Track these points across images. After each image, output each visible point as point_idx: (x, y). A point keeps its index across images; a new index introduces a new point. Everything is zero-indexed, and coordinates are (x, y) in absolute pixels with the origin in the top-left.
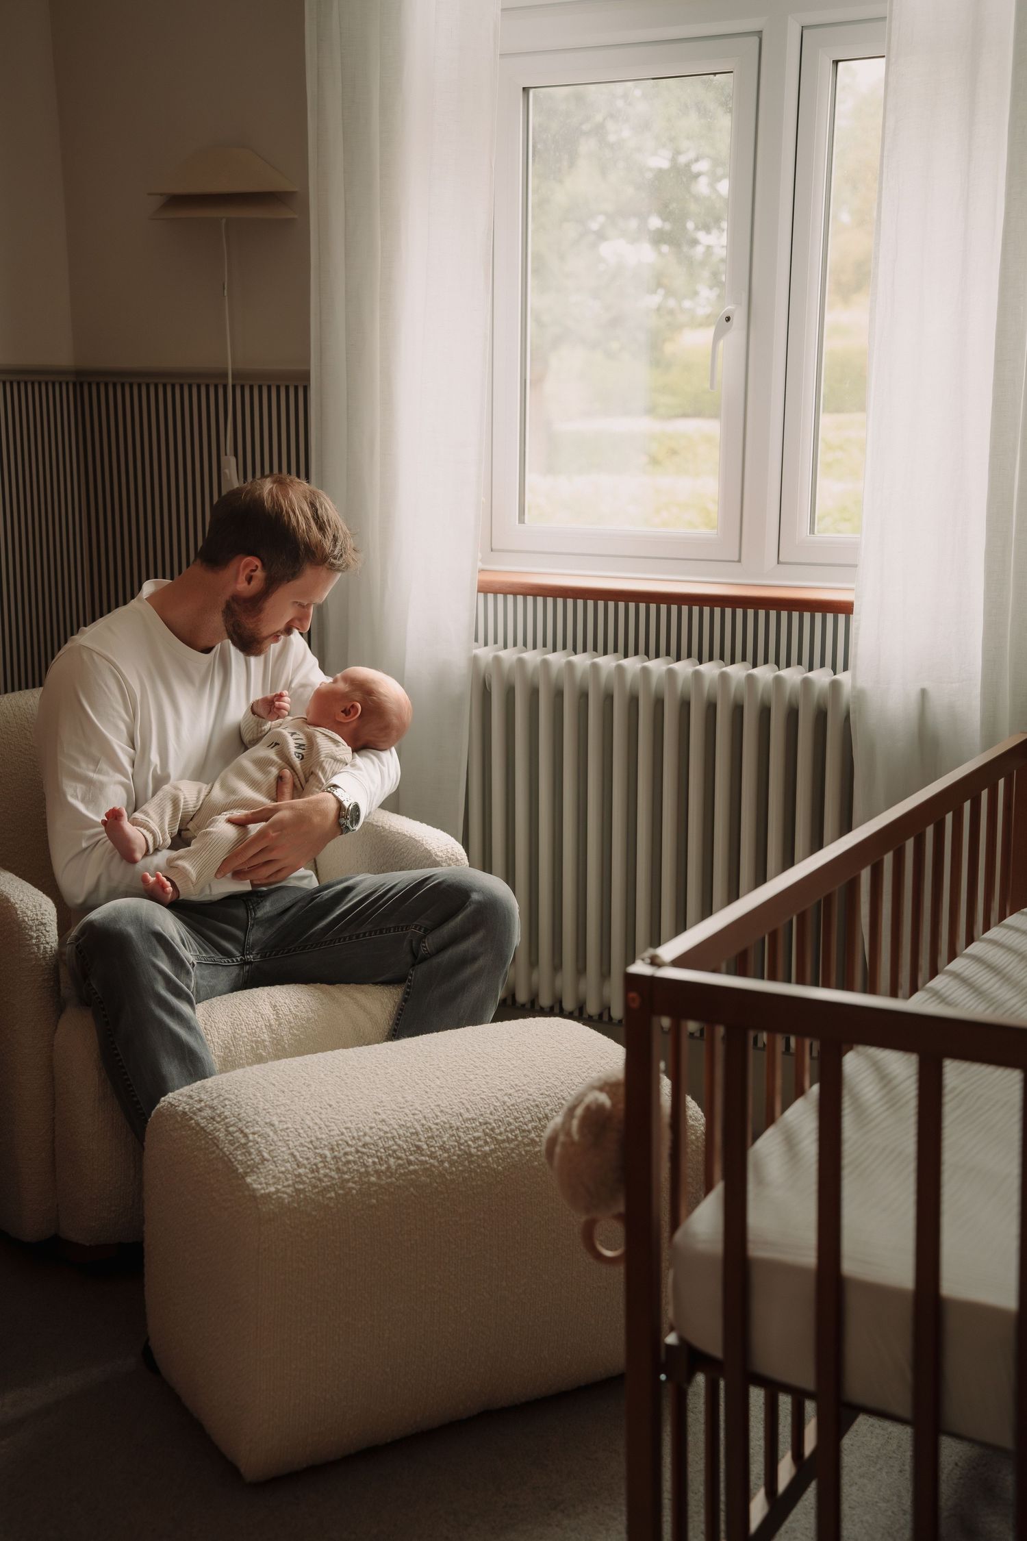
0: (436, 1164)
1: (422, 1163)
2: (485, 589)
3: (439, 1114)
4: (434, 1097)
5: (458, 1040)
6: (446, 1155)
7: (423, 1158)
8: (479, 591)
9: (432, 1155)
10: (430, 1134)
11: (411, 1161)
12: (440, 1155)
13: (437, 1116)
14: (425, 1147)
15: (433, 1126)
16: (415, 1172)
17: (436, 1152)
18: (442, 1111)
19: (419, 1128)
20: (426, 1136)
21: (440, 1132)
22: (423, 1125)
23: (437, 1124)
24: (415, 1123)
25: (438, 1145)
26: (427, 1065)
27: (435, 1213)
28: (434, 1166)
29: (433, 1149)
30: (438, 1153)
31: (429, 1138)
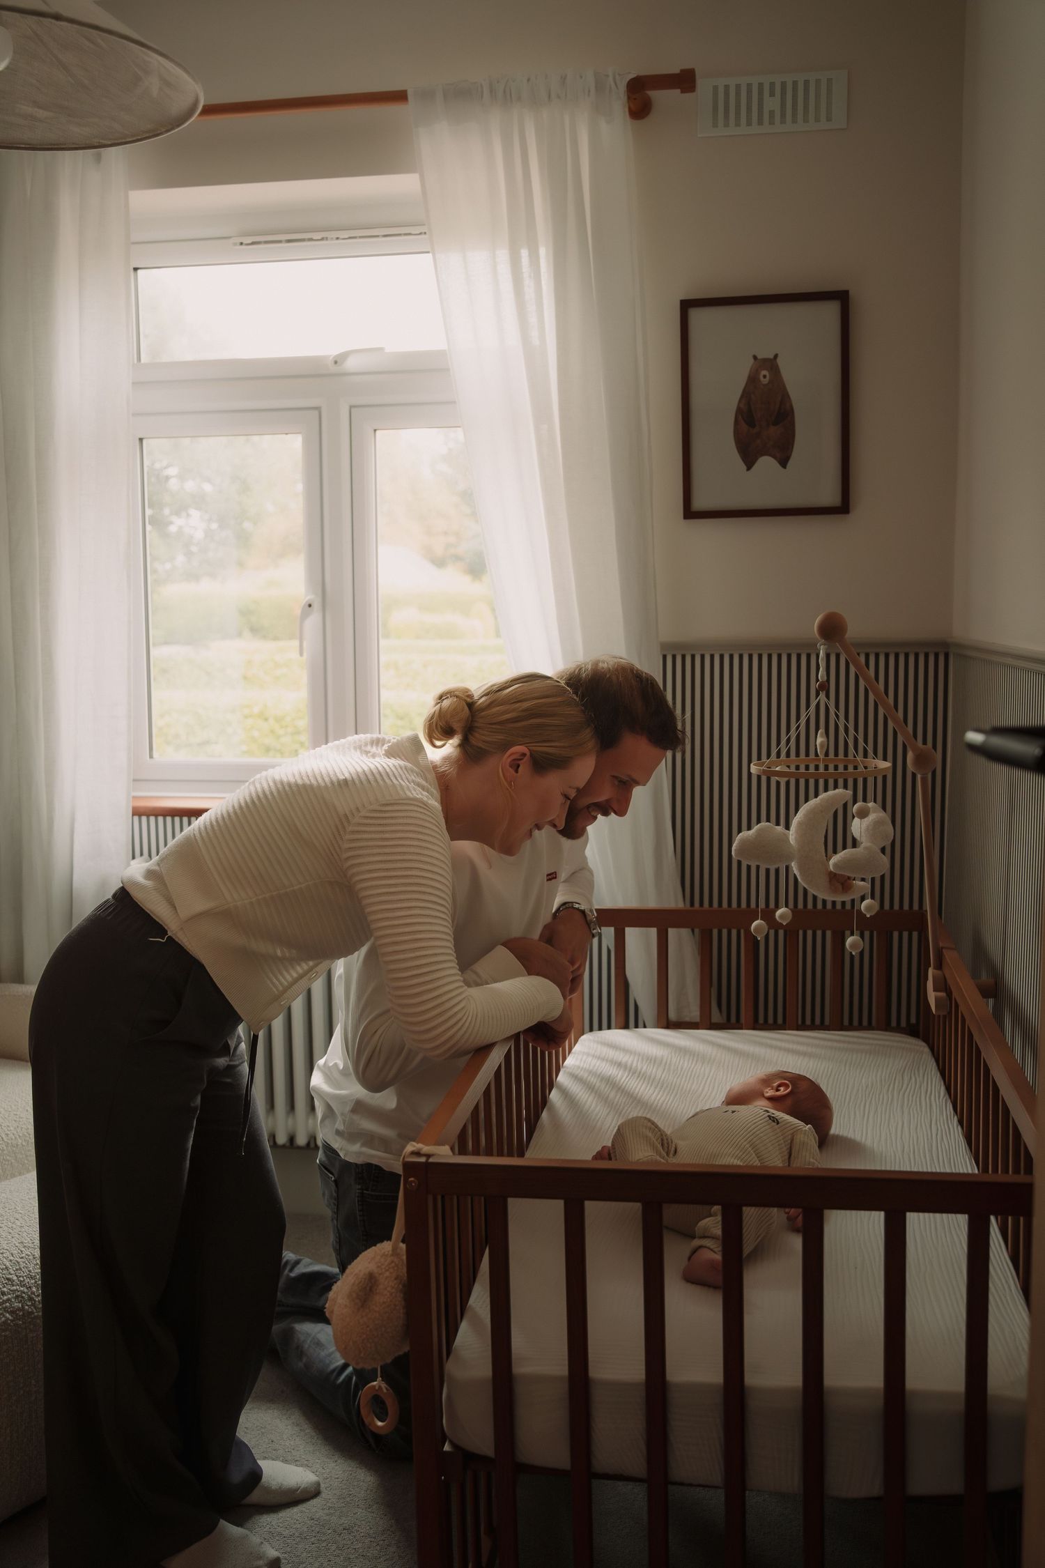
0: (26, 1290)
1: (14, 1291)
2: (138, 812)
3: (23, 1249)
4: (17, 1235)
5: (29, 1185)
6: (33, 1281)
7: (15, 1288)
8: (133, 815)
9: (22, 1284)
10: (18, 1267)
11: (4, 1292)
12: (28, 1283)
13: (21, 1251)
14: (15, 1278)
15: (19, 1260)
16: (8, 1300)
17: (24, 1281)
18: (25, 1247)
19: (8, 1264)
20: (14, 1269)
21: (26, 1264)
22: (11, 1261)
23: (22, 1258)
24: (5, 1260)
25: (26, 1274)
26: (7, 1209)
27: (28, 1330)
28: (24, 1293)
29: (22, 1279)
30: (26, 1281)
31: (17, 1270)
